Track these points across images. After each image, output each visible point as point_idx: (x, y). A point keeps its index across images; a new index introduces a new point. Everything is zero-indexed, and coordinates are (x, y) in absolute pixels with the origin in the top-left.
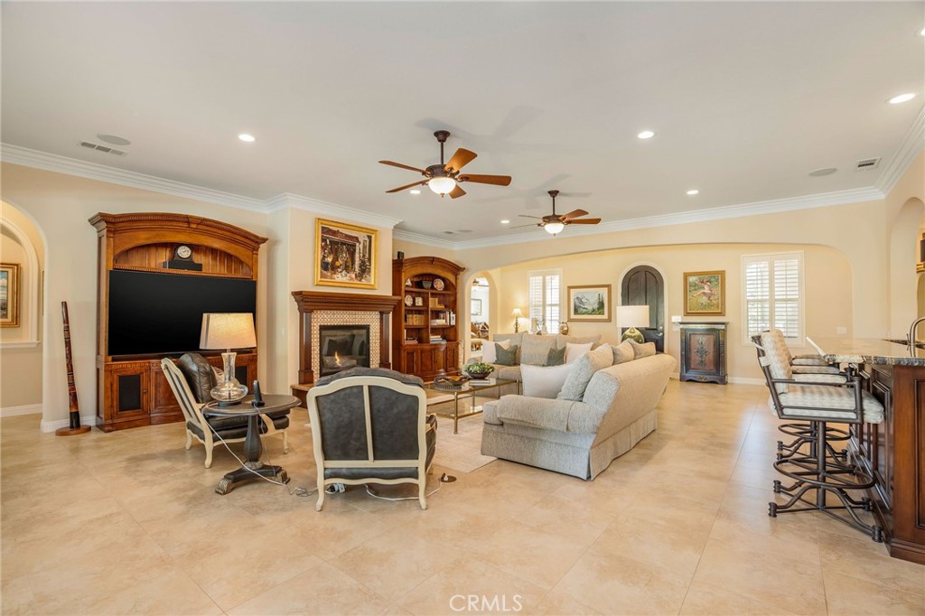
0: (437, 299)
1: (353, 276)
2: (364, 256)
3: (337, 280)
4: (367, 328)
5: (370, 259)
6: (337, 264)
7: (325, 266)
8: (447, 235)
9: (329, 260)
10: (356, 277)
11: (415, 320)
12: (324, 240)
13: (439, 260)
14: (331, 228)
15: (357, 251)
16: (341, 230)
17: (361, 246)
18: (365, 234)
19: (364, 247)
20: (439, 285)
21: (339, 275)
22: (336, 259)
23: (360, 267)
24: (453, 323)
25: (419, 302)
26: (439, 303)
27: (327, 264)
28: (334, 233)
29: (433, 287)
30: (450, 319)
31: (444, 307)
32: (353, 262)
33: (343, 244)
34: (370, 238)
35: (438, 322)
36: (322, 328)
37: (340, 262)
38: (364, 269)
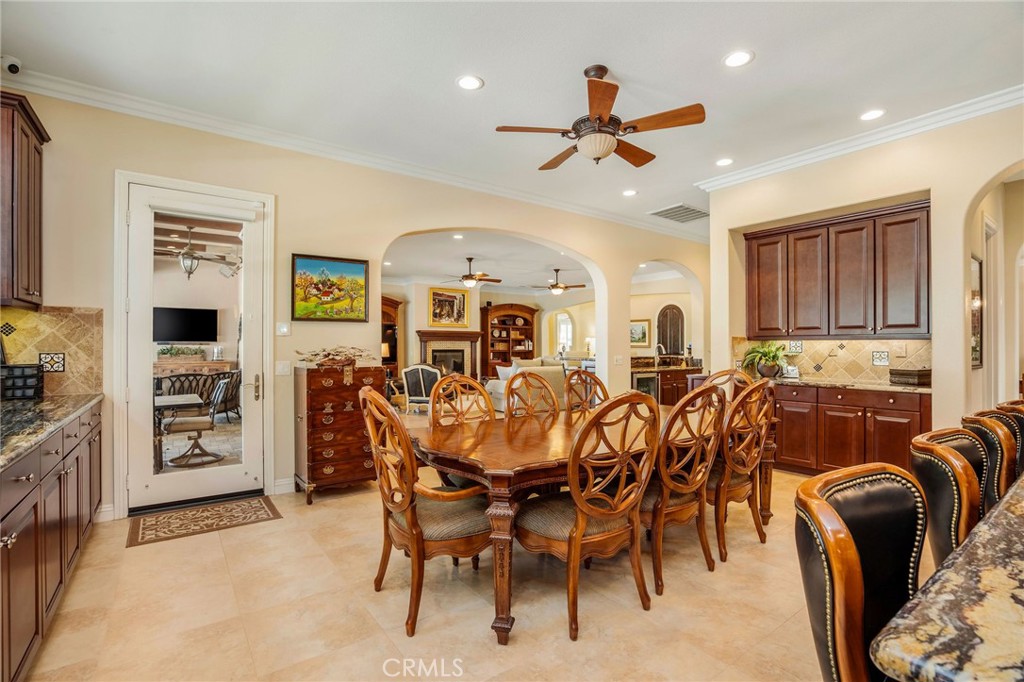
0: (518, 332)
1: (453, 320)
2: (460, 307)
3: (443, 323)
4: (462, 351)
5: (464, 309)
7: (435, 315)
9: (438, 311)
10: (455, 320)
11: (500, 347)
12: (434, 300)
14: (438, 292)
15: (455, 304)
16: (445, 293)
17: (458, 301)
18: (460, 294)
19: (460, 302)
20: (520, 322)
21: (444, 320)
22: (442, 311)
23: (457, 314)
24: (531, 349)
25: (504, 334)
26: (520, 335)
27: (437, 313)
28: (440, 295)
29: (514, 324)
30: (528, 346)
31: (523, 337)
32: (453, 312)
33: (446, 301)
34: (463, 296)
35: (519, 348)
36: (434, 351)
37: (444, 312)
38: (460, 315)
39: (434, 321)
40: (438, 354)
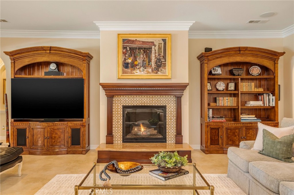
0: (253, 84)
1: (150, 70)
2: (159, 55)
3: (136, 74)
4: (164, 108)
5: (164, 57)
6: (136, 63)
7: (126, 65)
8: (250, 24)
9: (130, 61)
10: (152, 71)
11: (226, 102)
12: (124, 48)
13: (246, 49)
14: (130, 39)
15: (153, 52)
16: (138, 39)
17: (157, 48)
18: (160, 39)
19: (160, 48)
20: (255, 71)
21: (138, 71)
22: (135, 59)
23: (156, 63)
24: (273, 104)
25: (232, 86)
26: (256, 86)
27: (128, 64)
28: (133, 42)
29: (248, 73)
30: (269, 100)
31: (261, 90)
32: (150, 61)
33: (140, 49)
34: (164, 41)
35: (253, 103)
36: (125, 107)
37: (139, 61)
38: (160, 65)
39: (124, 72)
40: (129, 110)
